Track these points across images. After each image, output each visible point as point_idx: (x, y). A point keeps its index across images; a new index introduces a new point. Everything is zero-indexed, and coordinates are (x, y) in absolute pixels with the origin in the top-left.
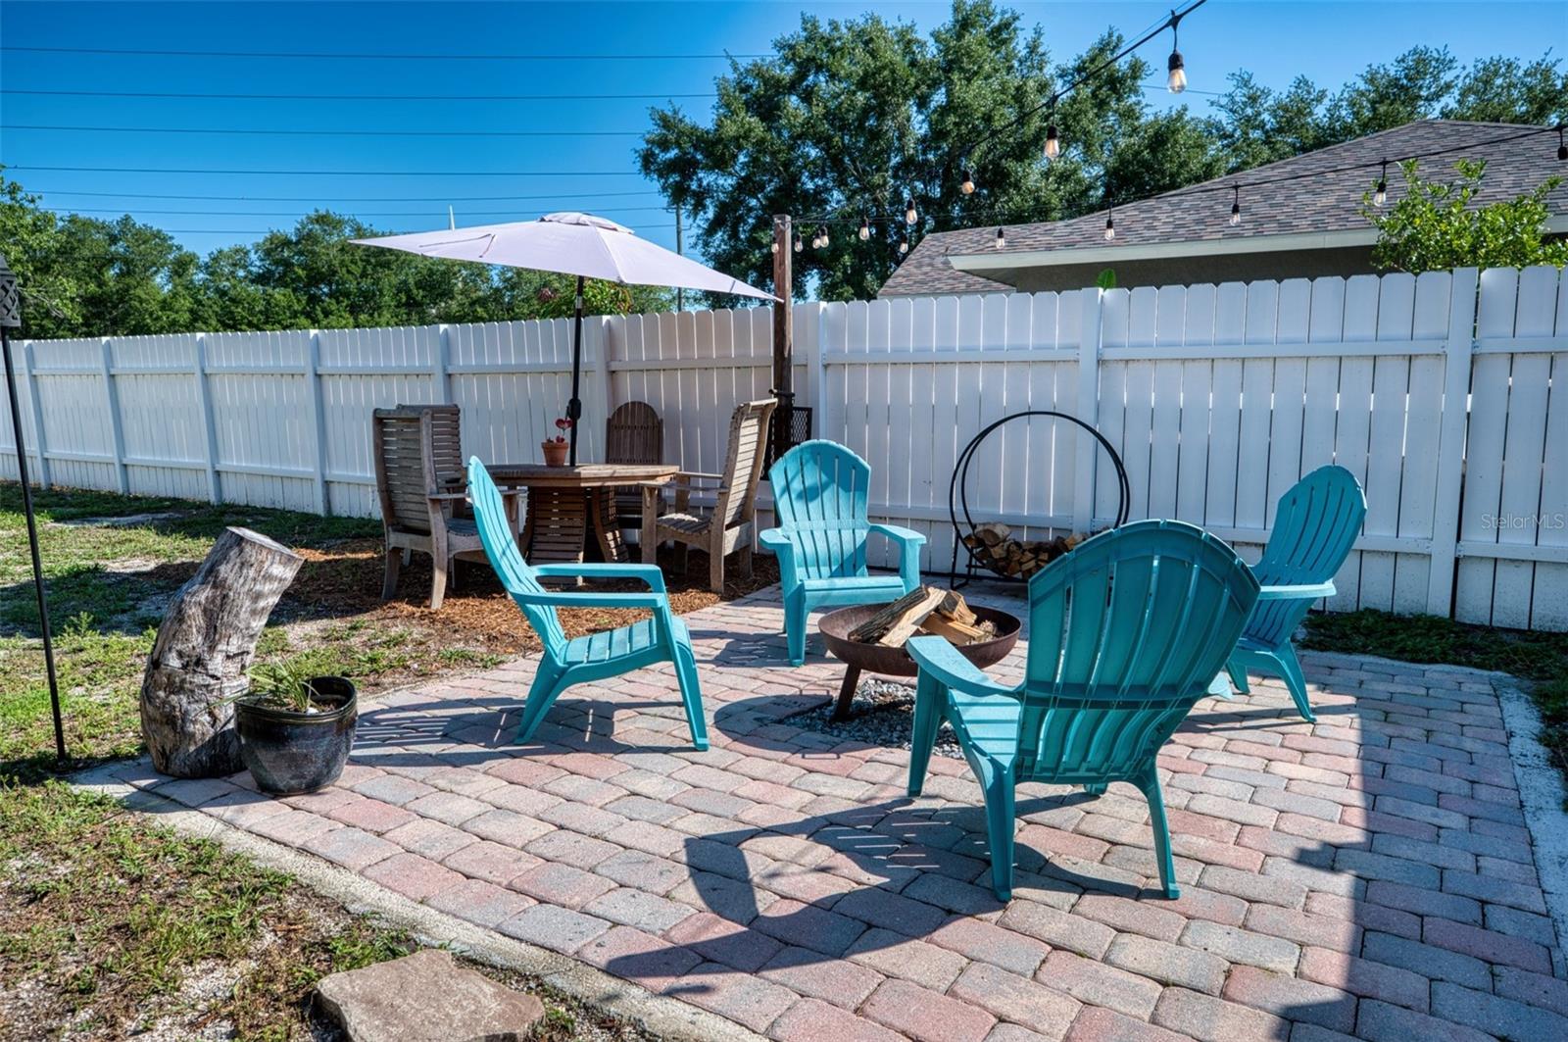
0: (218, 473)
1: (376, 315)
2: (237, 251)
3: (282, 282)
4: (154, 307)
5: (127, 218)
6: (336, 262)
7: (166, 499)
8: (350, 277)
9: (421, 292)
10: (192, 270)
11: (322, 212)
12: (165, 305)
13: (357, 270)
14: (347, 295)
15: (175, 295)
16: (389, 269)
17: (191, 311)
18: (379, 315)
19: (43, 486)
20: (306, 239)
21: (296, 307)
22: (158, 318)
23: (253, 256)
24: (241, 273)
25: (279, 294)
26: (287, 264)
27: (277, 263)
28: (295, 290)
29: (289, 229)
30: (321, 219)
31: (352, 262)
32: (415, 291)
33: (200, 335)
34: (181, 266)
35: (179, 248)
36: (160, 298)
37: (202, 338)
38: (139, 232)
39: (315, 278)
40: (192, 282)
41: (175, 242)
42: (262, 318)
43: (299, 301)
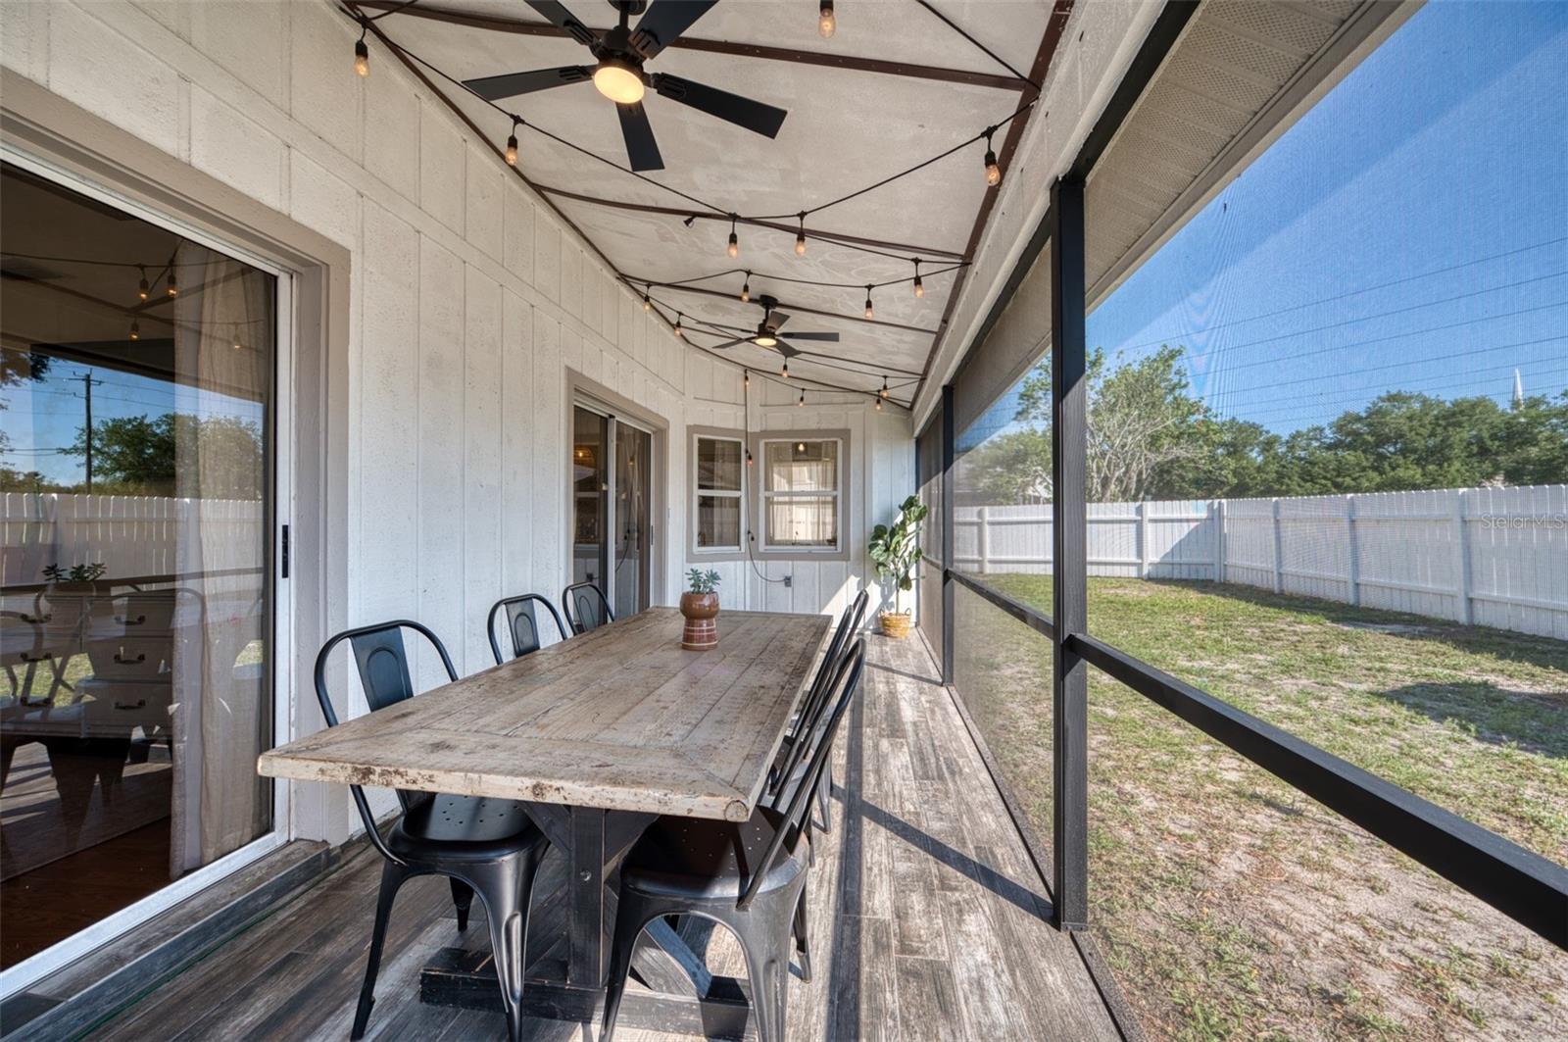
0: (1471, 601)
1: (1446, 464)
2: (1315, 430)
3: (1350, 447)
4: (1252, 471)
5: (1234, 419)
6: (1405, 428)
7: (1405, 614)
8: (1419, 438)
9: (1497, 443)
10: (1277, 446)
11: (1394, 391)
12: (1259, 469)
13: (1425, 432)
14: (1414, 451)
15: (1266, 463)
16: (1460, 427)
17: (1277, 472)
18: (1449, 466)
19: (1276, 591)
20: (1376, 414)
21: (1365, 464)
22: (1255, 478)
23: (1328, 432)
24: (1315, 444)
25: (1349, 456)
26: (1357, 434)
27: (1348, 434)
28: (1364, 452)
29: (1360, 408)
30: (1392, 398)
31: (1421, 426)
32: (1489, 443)
33: (1461, 491)
34: (1268, 445)
35: (1267, 432)
36: (1257, 465)
37: (1464, 493)
38: (1241, 426)
39: (1383, 441)
40: (1276, 454)
41: (1265, 428)
42: (1335, 473)
43: (1367, 459)
